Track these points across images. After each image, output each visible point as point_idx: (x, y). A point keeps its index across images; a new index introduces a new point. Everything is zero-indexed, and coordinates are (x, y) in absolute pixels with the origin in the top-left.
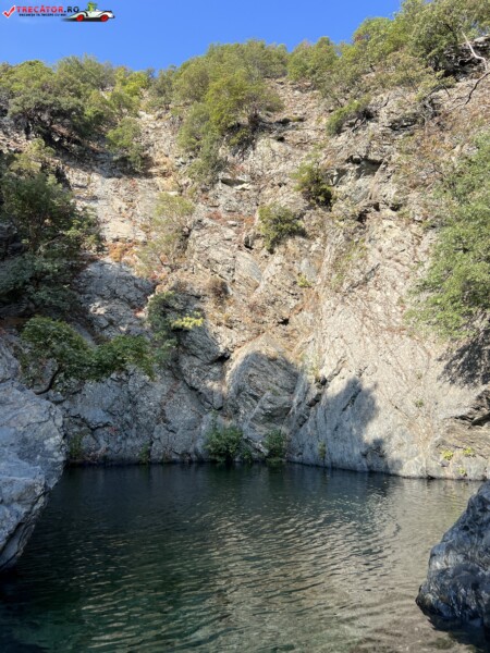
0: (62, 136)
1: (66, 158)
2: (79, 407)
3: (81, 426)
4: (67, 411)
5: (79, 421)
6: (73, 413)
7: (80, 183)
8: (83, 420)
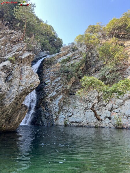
0: (123, 35)
1: (124, 40)
2: (123, 109)
3: (124, 116)
4: (119, 111)
5: (123, 114)
6: (121, 111)
7: (128, 45)
8: (124, 113)
